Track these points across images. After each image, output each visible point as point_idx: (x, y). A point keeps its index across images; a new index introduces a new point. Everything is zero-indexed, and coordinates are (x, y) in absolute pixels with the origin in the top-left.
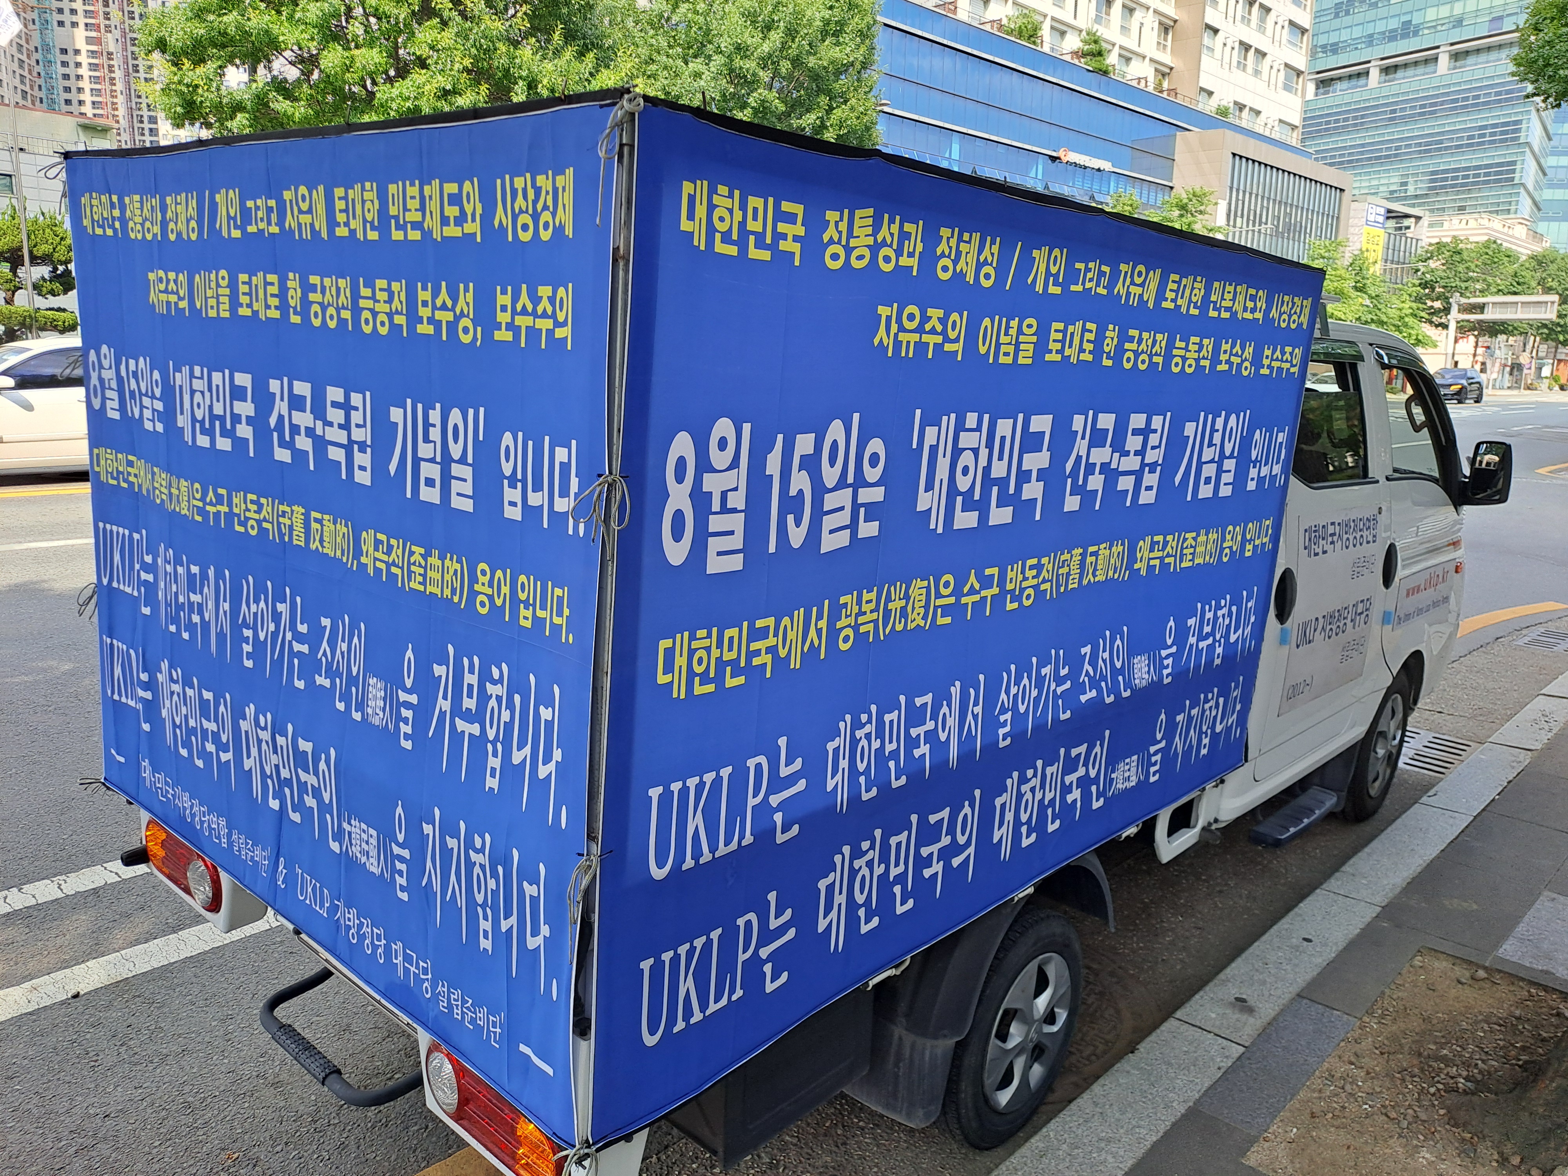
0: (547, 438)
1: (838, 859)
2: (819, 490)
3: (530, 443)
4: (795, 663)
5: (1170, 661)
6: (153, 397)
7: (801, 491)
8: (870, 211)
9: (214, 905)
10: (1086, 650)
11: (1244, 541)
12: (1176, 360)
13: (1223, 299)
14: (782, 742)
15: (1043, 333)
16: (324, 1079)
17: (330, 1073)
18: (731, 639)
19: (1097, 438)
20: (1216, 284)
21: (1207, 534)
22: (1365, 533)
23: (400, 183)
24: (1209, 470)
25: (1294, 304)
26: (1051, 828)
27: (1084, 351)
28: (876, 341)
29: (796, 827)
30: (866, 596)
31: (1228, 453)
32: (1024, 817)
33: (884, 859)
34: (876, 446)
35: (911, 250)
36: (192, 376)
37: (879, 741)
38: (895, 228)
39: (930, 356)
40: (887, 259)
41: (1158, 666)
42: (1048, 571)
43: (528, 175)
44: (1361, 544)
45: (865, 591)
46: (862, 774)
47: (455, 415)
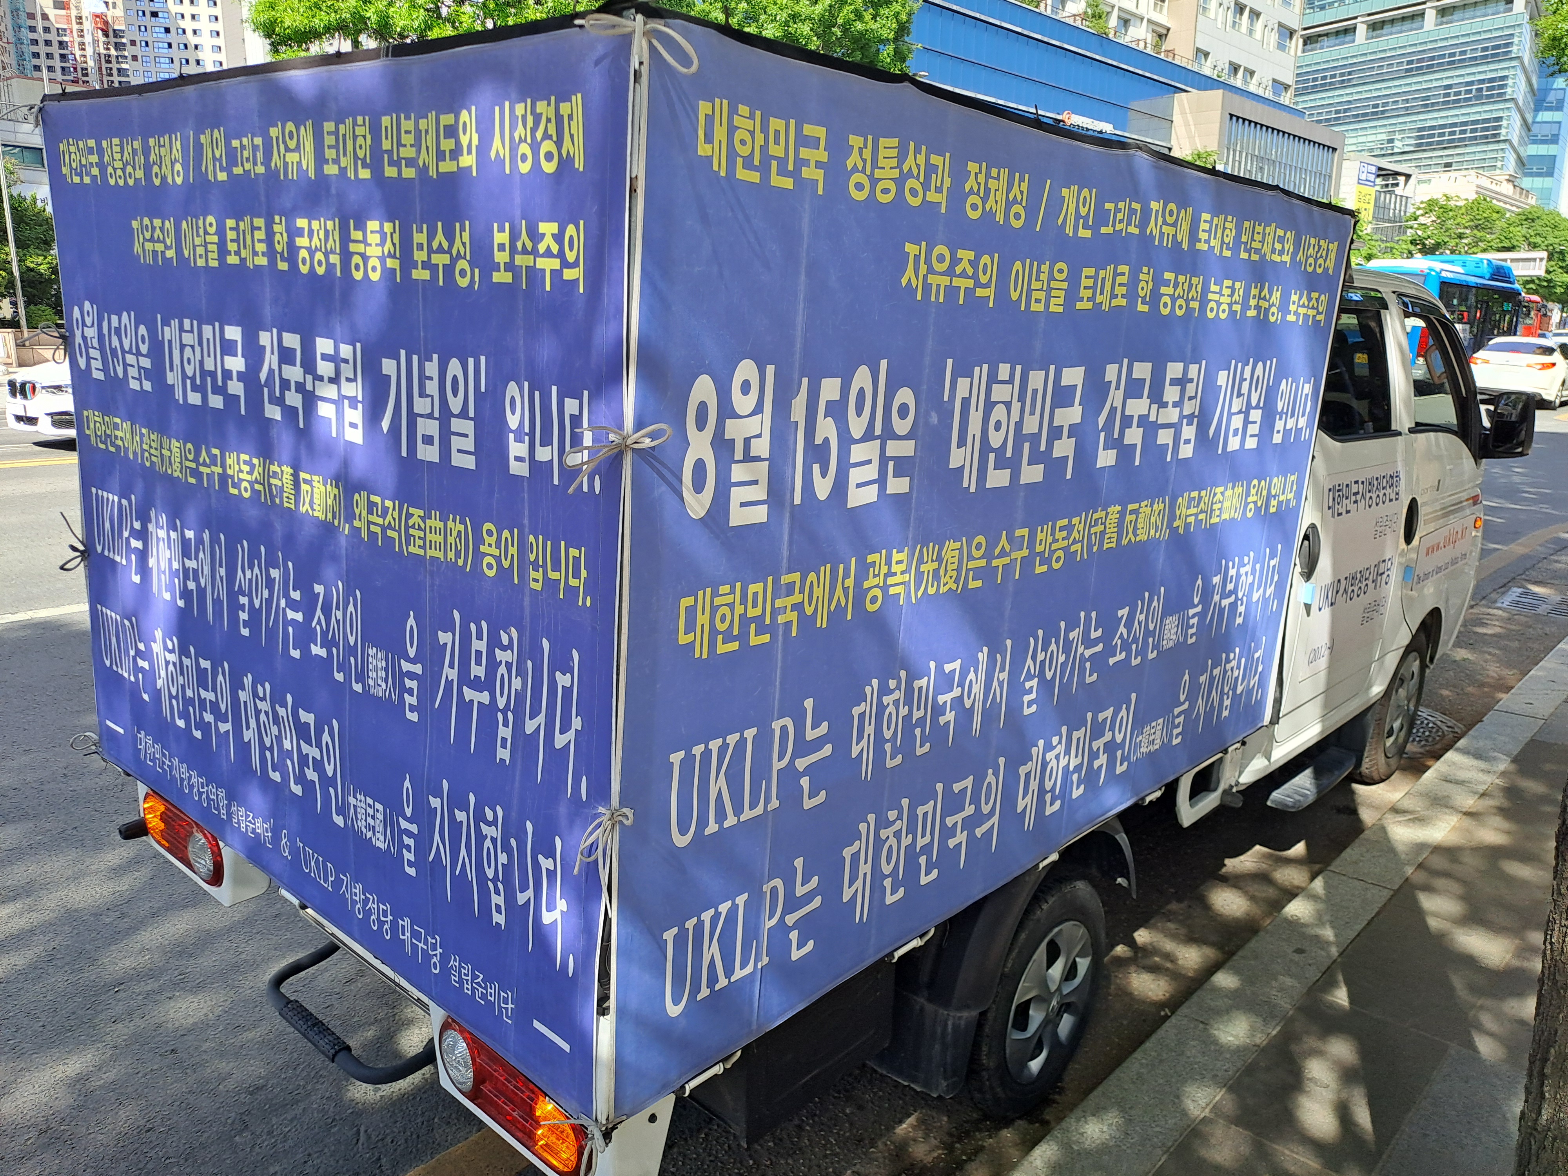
0: (555, 389)
1: (863, 827)
2: (846, 441)
3: (537, 393)
4: (822, 621)
5: (1195, 621)
6: (138, 354)
7: (827, 440)
8: (895, 142)
9: (217, 880)
10: (1123, 612)
11: (1269, 496)
12: (1211, 305)
13: (1252, 239)
14: (808, 704)
15: (1073, 281)
16: (334, 1056)
17: (340, 1050)
18: (755, 595)
19: (1132, 389)
20: (1247, 224)
21: (1233, 489)
22: (1388, 491)
23: (394, 116)
24: (1237, 421)
25: (1320, 247)
26: (1076, 793)
27: (1117, 296)
28: (904, 281)
29: (823, 793)
30: (896, 556)
31: (1254, 404)
32: (1048, 785)
33: (912, 829)
34: (904, 395)
35: (939, 185)
36: (181, 329)
37: (907, 707)
38: (921, 159)
39: (961, 302)
40: (914, 192)
41: (1185, 626)
42: (1079, 532)
43: (529, 101)
44: (1384, 503)
45: (895, 551)
46: (888, 741)
47: (454, 366)
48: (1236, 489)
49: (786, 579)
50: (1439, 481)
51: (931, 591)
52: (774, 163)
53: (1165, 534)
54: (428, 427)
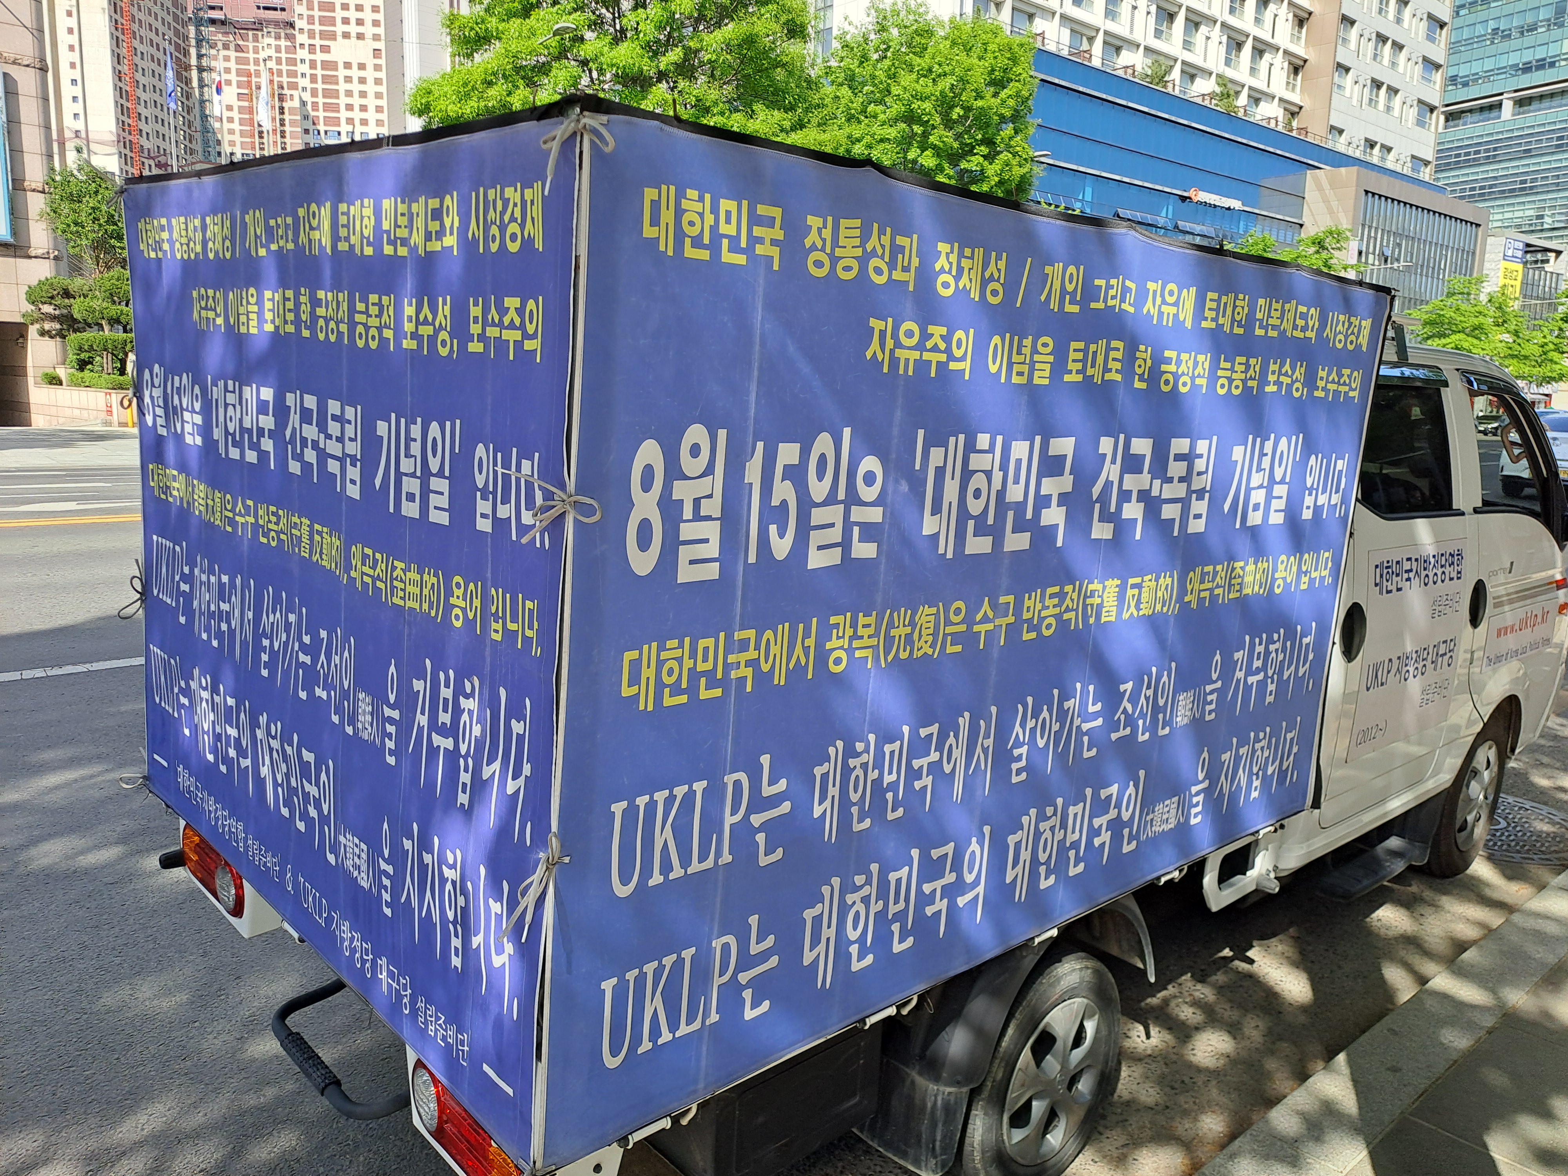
0: (514, 450)
1: (825, 890)
2: (805, 503)
3: (499, 455)
4: (779, 679)
5: (1214, 697)
6: (193, 411)
7: (784, 502)
8: (857, 223)
9: (238, 910)
10: (1127, 687)
11: (1300, 571)
12: (1221, 381)
13: (1269, 317)
14: (765, 760)
15: (1060, 354)
16: (324, 1089)
17: (330, 1084)
18: (706, 649)
19: (1132, 464)
20: (1261, 302)
21: (1256, 565)
22: (1448, 570)
23: (393, 200)
24: (1258, 497)
25: (1350, 324)
26: (1074, 871)
27: (1110, 370)
29: (780, 850)
30: (862, 620)
31: (1278, 478)
32: (1043, 857)
33: (883, 893)
34: (871, 463)
35: (906, 264)
36: (226, 390)
37: (876, 771)
38: (886, 240)
39: (933, 375)
40: (878, 271)
41: (1201, 701)
42: (1072, 600)
43: (498, 187)
44: (1443, 581)
45: (861, 614)
46: (855, 804)
47: (434, 429)
48: (1260, 564)
49: (738, 635)
50: (1512, 563)
51: (903, 655)
52: (725, 242)
53: (1174, 608)
54: (411, 485)
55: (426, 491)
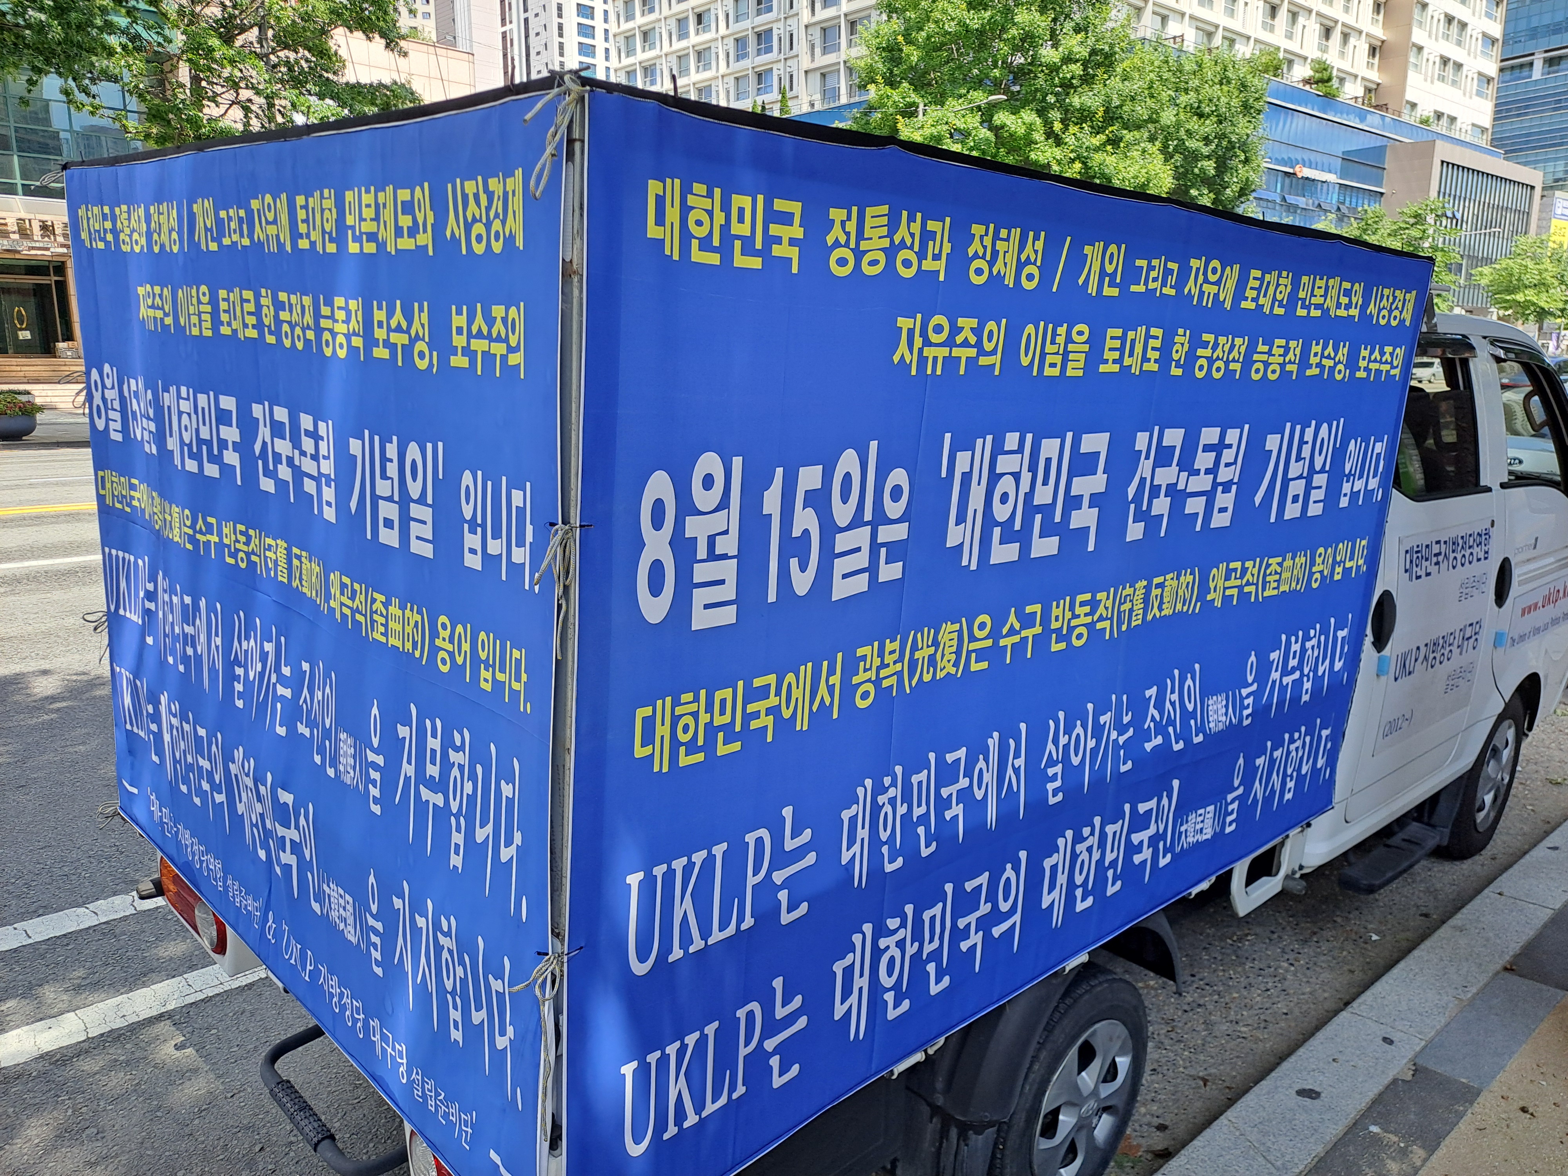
0: (504, 480)
1: (857, 938)
2: (829, 529)
3: (489, 483)
4: (802, 724)
5: (1250, 700)
7: (806, 532)
8: (885, 209)
9: (219, 948)
10: (1152, 692)
11: (1335, 563)
12: (1256, 366)
13: (1312, 295)
14: (787, 812)
15: (1096, 343)
16: (317, 1144)
17: (324, 1138)
18: (723, 701)
19: (1163, 457)
20: (1305, 279)
21: (1293, 558)
22: (1476, 550)
23: (356, 190)
24: (1297, 488)
25: (1395, 298)
26: (1111, 890)
27: (1149, 360)
28: (896, 358)
29: (804, 906)
30: (888, 646)
31: (1318, 467)
32: (1079, 880)
33: (917, 937)
34: (899, 477)
35: (937, 252)
36: (179, 397)
37: (905, 805)
38: (916, 227)
39: (962, 372)
40: (907, 264)
41: (1237, 706)
42: (1107, 607)
43: (480, 178)
44: (1470, 563)
45: (887, 641)
46: (885, 843)
47: (413, 451)
48: (1298, 558)
49: (759, 682)
50: (1536, 539)
51: (927, 677)
52: (738, 243)
53: (1195, 607)
54: (389, 510)
55: (406, 519)
